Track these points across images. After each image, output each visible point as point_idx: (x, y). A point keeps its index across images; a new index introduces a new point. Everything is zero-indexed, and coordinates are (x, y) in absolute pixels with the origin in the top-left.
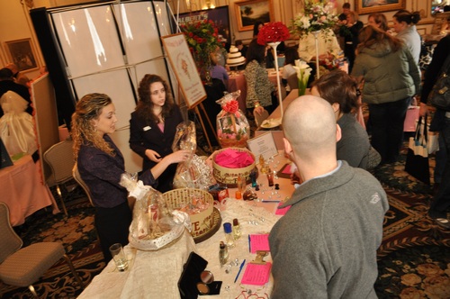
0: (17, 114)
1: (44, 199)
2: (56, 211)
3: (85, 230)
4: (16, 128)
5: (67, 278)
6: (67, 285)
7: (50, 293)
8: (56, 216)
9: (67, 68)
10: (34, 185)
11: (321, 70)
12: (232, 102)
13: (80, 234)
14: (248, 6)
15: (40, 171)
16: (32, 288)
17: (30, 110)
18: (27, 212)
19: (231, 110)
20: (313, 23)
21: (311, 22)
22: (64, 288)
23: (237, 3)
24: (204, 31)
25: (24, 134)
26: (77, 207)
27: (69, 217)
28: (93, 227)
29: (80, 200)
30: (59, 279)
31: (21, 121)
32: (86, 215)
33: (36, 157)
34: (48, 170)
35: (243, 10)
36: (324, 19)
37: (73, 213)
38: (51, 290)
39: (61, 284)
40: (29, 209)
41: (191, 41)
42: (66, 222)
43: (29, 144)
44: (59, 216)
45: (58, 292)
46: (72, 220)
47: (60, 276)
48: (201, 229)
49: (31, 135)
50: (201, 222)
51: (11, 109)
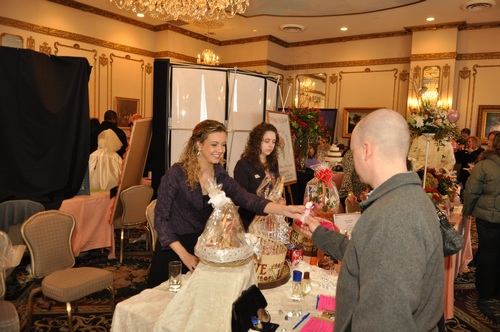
0: (109, 152)
1: (104, 239)
2: (112, 256)
3: (135, 280)
4: (104, 165)
5: (103, 318)
6: (101, 324)
7: (80, 327)
8: (109, 261)
9: (170, 119)
10: (101, 221)
11: (428, 176)
12: (327, 171)
13: (129, 282)
14: (358, 114)
15: (112, 208)
16: (69, 308)
17: (121, 152)
18: (84, 247)
19: (324, 178)
20: (427, 124)
21: (425, 122)
22: (97, 326)
23: (348, 110)
24: (309, 116)
25: (108, 171)
26: (134, 258)
27: (123, 265)
28: (144, 279)
29: (138, 253)
30: (94, 317)
31: (110, 159)
32: (140, 268)
33: (114, 192)
34: (120, 210)
35: (352, 117)
36: (439, 122)
37: (128, 262)
38: (82, 324)
39: (94, 322)
40: (88, 243)
41: (294, 124)
42: (118, 268)
43: (110, 183)
44: (113, 262)
45: (89, 328)
46: (125, 268)
47: (96, 314)
48: (267, 275)
49: (114, 175)
50: (269, 267)
51: (106, 146)
